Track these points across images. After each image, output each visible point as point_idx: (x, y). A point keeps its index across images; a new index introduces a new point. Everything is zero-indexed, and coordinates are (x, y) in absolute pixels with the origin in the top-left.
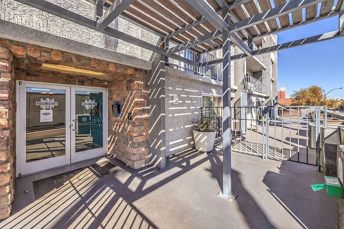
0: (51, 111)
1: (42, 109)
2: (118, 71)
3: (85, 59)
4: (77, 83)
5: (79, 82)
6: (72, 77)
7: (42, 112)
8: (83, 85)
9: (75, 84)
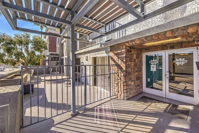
0: (155, 66)
1: (151, 65)
2: (176, 34)
3: (149, 37)
4: (169, 48)
5: (170, 47)
6: (165, 46)
7: (152, 66)
8: (173, 49)
9: (167, 49)
